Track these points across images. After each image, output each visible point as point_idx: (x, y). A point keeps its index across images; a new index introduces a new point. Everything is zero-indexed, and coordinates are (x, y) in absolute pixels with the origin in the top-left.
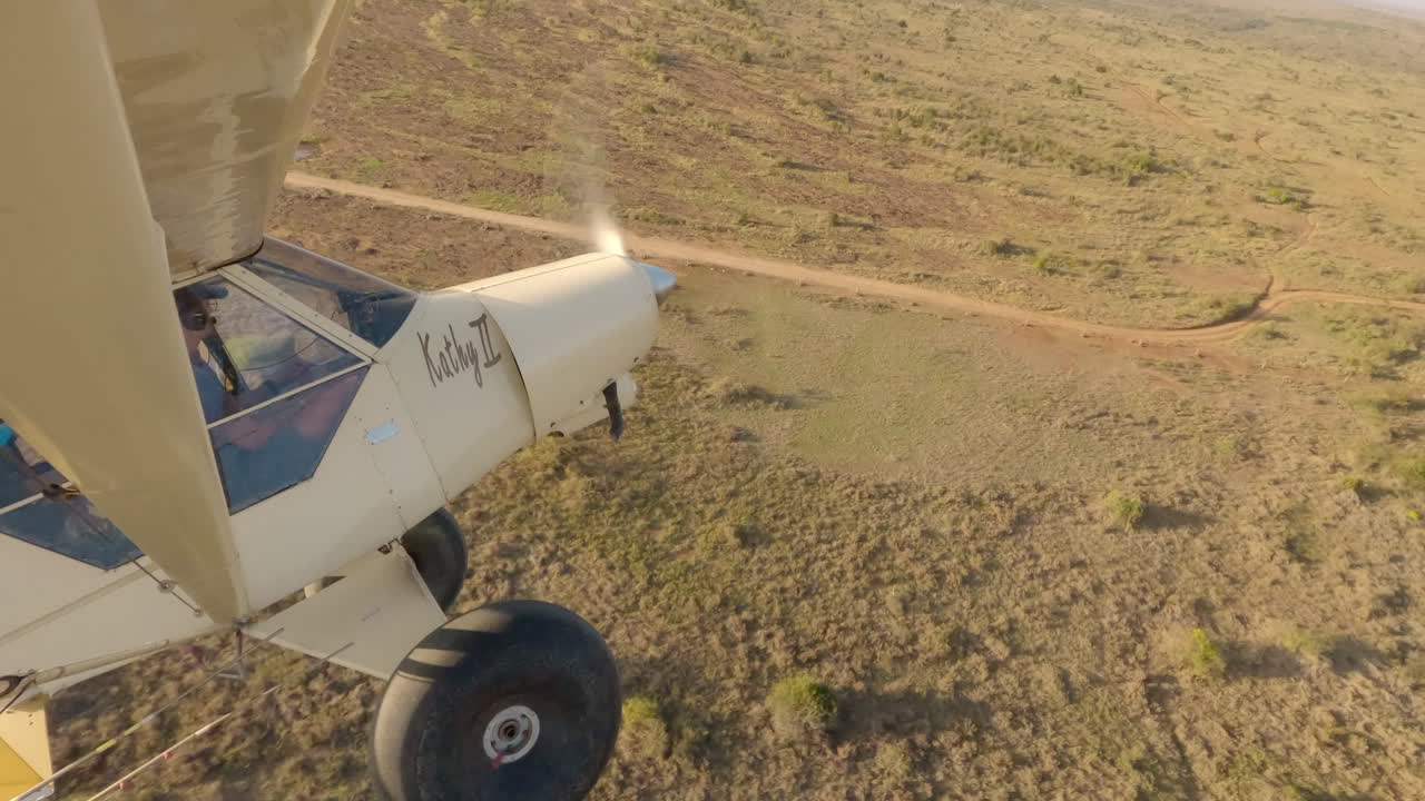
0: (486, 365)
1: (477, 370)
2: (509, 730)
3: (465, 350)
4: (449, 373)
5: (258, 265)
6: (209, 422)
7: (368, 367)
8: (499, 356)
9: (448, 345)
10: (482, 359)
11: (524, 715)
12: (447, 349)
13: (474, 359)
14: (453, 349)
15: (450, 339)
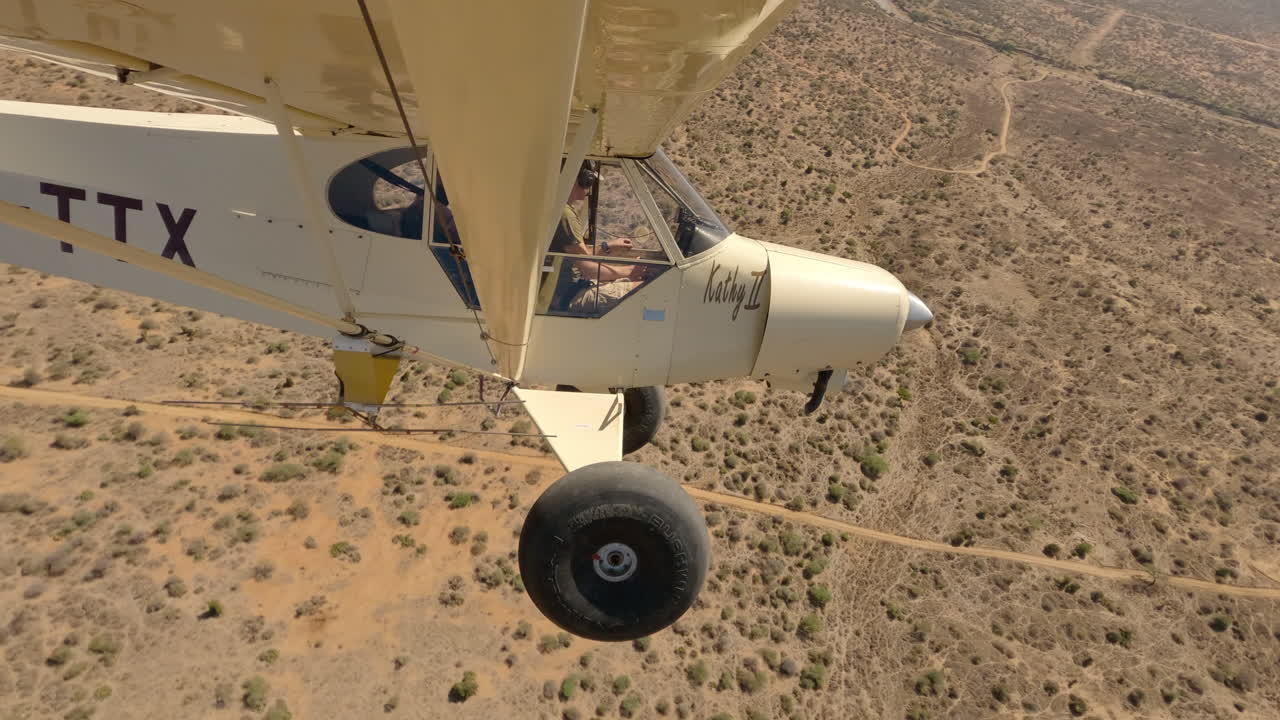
0: (747, 307)
1: (738, 307)
2: (615, 558)
3: (738, 289)
4: (718, 299)
5: (643, 166)
6: (550, 250)
7: (670, 267)
8: (758, 306)
9: (729, 279)
10: (745, 301)
11: (629, 555)
12: (727, 282)
13: (740, 299)
14: (731, 283)
15: (732, 276)
